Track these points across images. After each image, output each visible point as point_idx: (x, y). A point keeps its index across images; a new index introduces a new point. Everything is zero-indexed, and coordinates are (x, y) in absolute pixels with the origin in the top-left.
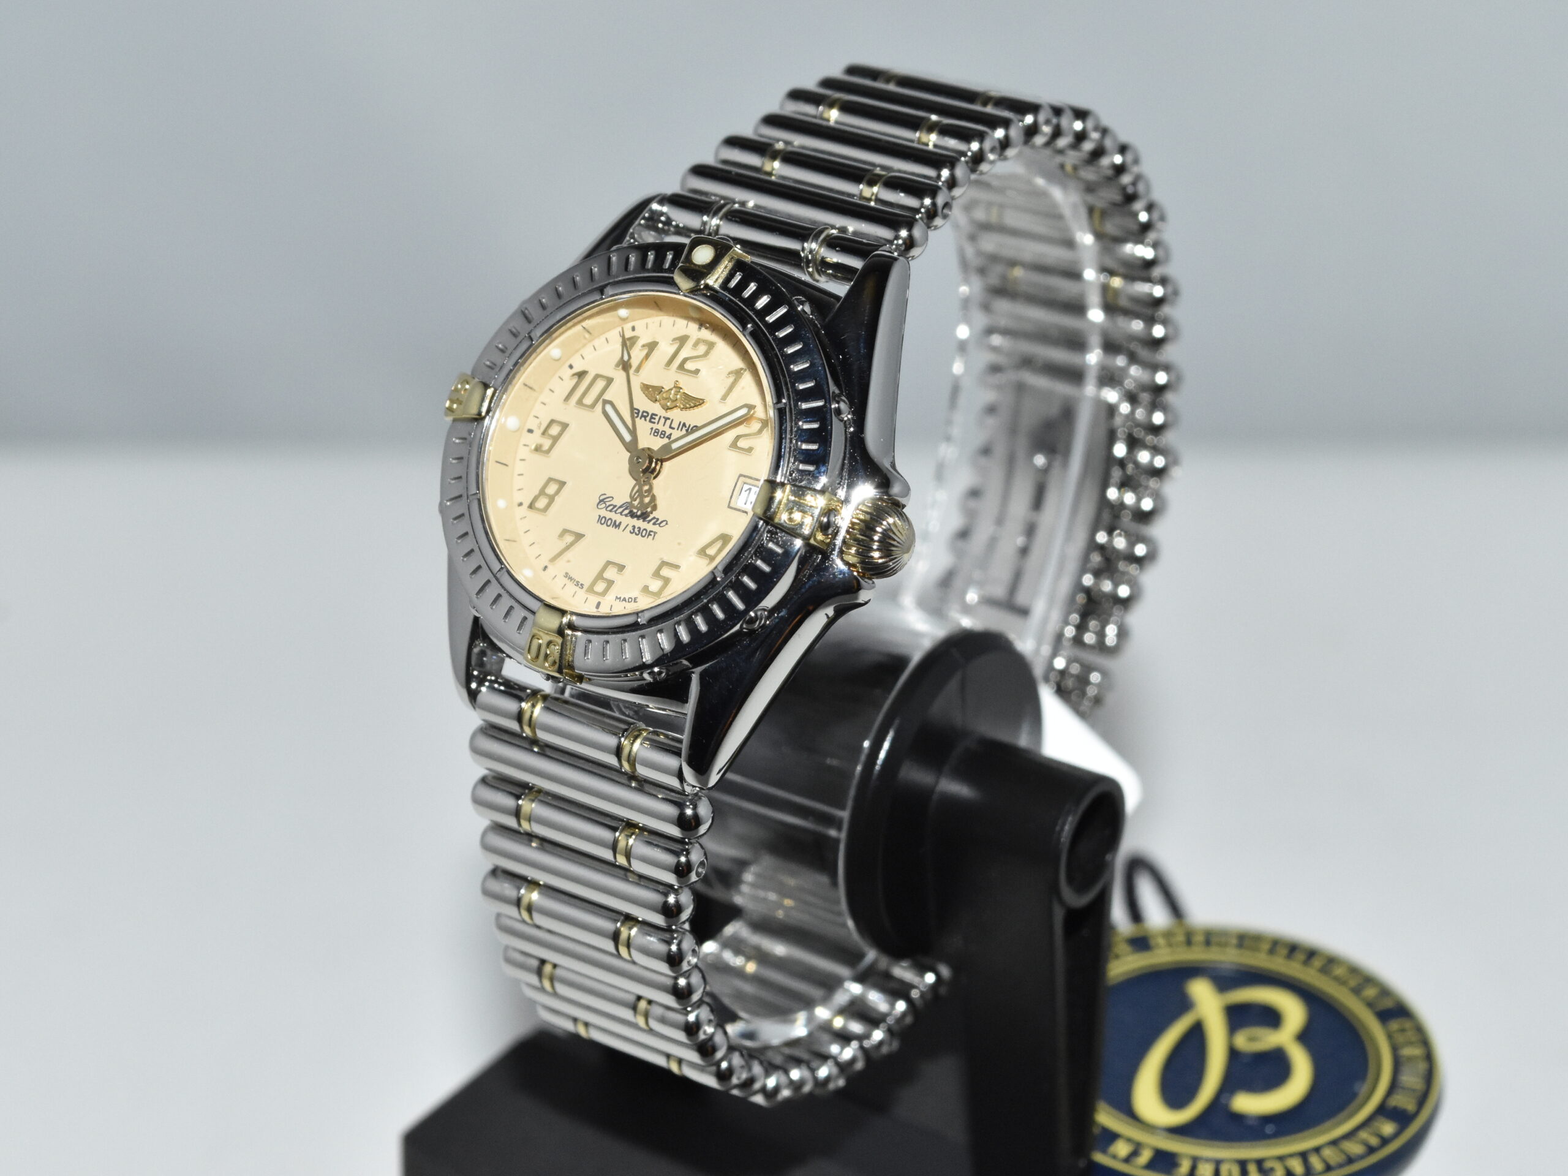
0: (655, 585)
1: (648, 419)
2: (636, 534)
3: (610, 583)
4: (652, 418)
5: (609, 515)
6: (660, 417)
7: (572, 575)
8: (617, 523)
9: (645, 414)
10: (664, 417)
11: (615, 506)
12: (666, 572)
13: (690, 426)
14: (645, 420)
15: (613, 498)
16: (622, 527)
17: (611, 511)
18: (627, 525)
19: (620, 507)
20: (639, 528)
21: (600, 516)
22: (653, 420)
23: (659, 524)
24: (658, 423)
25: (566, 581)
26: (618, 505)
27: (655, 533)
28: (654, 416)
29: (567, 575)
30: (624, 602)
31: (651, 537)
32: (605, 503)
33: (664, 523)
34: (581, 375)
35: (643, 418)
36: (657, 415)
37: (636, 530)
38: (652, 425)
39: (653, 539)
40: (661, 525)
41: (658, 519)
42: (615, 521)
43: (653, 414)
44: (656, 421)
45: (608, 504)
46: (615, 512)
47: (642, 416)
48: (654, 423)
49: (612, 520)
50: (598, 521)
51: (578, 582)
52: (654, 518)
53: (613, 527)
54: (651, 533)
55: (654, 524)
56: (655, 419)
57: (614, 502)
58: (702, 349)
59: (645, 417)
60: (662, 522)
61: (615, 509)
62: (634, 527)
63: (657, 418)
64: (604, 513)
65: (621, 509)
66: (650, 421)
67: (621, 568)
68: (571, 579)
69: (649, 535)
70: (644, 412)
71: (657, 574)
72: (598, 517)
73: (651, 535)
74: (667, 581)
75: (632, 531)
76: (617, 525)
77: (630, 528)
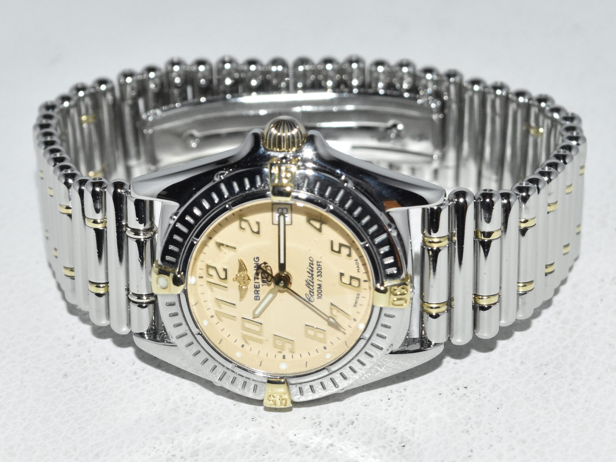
0: (345, 251)
1: (258, 289)
2: (321, 273)
3: (352, 278)
4: (257, 288)
5: (316, 293)
6: (255, 283)
7: (353, 303)
8: (319, 286)
9: (256, 292)
10: (255, 280)
11: (310, 291)
12: (336, 248)
13: (255, 264)
14: (259, 291)
15: (306, 294)
16: (320, 283)
17: (313, 293)
18: (318, 280)
19: (309, 288)
20: (318, 272)
21: (318, 298)
22: (258, 286)
23: (312, 261)
24: (258, 283)
25: (358, 305)
26: (309, 289)
27: (318, 262)
28: (256, 287)
29: (355, 306)
30: (359, 267)
31: (321, 264)
32: (310, 298)
33: (311, 259)
34: (245, 338)
35: (259, 292)
36: (255, 285)
37: (319, 274)
38: (261, 286)
39: (321, 262)
40: (312, 260)
41: (310, 263)
42: (318, 288)
43: (255, 288)
44: (258, 284)
45: (310, 296)
46: (313, 290)
47: (257, 293)
48: (259, 285)
49: (318, 290)
50: (321, 298)
51: (357, 298)
52: (310, 266)
53: (321, 288)
54: (318, 264)
55: (313, 264)
56: (257, 286)
57: (308, 293)
58: (212, 272)
59: (258, 291)
60: (310, 260)
61: (311, 291)
62: (318, 276)
63: (256, 284)
64: (315, 297)
65: (311, 287)
66: (259, 288)
67: (342, 275)
68: (356, 303)
69: (319, 265)
70: (255, 294)
71: (339, 252)
72: (318, 299)
73: (319, 264)
74: (341, 245)
75: (320, 276)
76: (320, 286)
77: (319, 278)
